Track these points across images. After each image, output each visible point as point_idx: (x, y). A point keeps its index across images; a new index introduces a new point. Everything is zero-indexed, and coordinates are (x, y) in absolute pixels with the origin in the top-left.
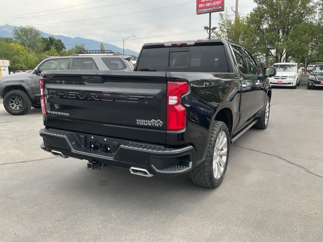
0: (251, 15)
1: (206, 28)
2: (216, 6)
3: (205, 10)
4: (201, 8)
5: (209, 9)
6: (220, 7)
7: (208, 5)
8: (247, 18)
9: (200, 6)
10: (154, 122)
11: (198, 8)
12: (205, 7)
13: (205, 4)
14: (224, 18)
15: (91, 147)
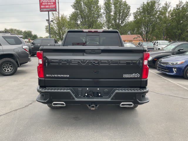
0: (72, 15)
1: (47, 20)
2: (52, 8)
3: (45, 9)
4: (43, 8)
5: (47, 9)
6: (55, 9)
7: (47, 7)
8: (70, 16)
9: (42, 7)
10: (135, 75)
11: (41, 8)
12: (45, 8)
13: (45, 6)
14: (55, 15)
15: (85, 95)
